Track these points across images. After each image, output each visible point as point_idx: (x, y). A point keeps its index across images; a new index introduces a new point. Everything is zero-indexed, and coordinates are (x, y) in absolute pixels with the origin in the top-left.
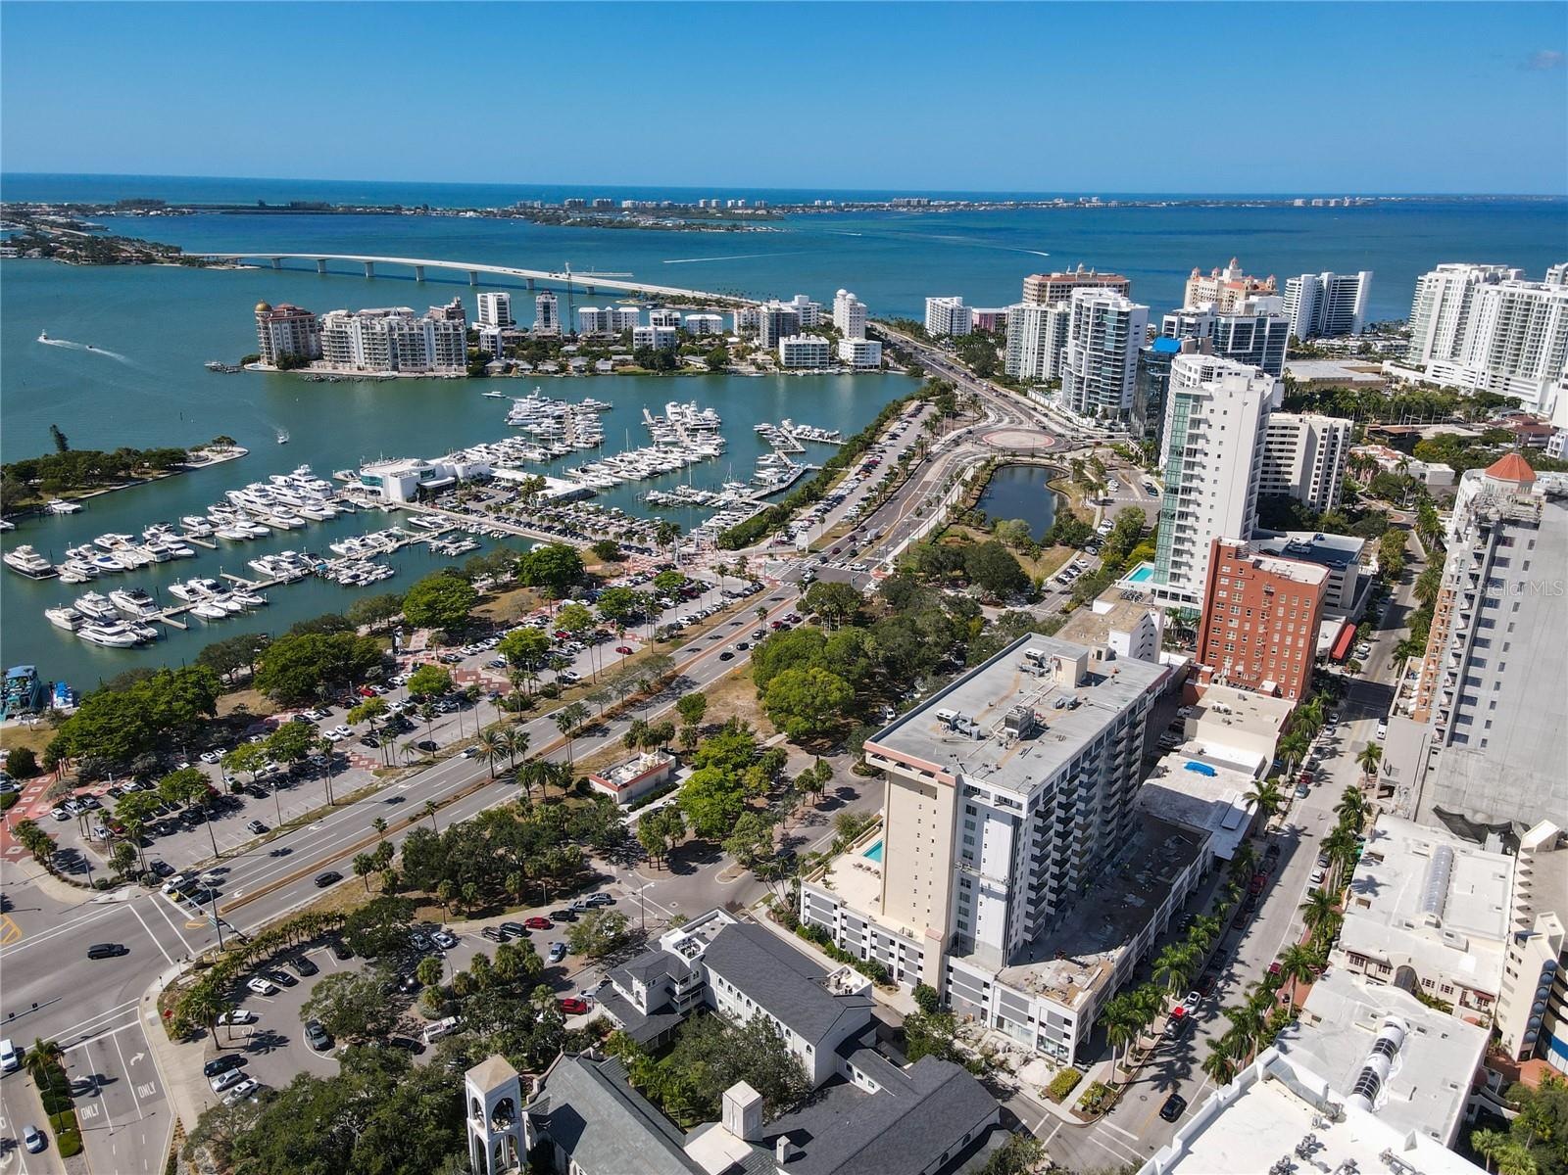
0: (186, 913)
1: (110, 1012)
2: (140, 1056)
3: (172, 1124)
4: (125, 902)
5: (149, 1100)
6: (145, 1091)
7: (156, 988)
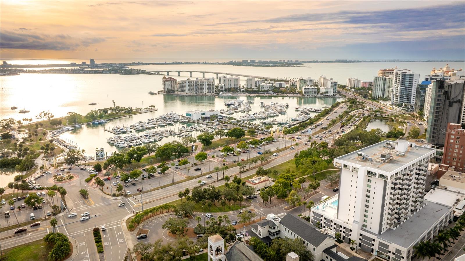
0: (134, 203)
1: (114, 222)
2: (120, 233)
3: (127, 249)
4: (120, 199)
5: (122, 243)
6: (121, 241)
7: (126, 218)
